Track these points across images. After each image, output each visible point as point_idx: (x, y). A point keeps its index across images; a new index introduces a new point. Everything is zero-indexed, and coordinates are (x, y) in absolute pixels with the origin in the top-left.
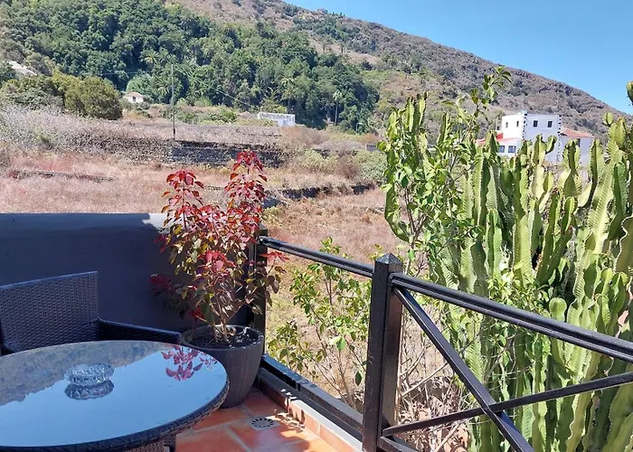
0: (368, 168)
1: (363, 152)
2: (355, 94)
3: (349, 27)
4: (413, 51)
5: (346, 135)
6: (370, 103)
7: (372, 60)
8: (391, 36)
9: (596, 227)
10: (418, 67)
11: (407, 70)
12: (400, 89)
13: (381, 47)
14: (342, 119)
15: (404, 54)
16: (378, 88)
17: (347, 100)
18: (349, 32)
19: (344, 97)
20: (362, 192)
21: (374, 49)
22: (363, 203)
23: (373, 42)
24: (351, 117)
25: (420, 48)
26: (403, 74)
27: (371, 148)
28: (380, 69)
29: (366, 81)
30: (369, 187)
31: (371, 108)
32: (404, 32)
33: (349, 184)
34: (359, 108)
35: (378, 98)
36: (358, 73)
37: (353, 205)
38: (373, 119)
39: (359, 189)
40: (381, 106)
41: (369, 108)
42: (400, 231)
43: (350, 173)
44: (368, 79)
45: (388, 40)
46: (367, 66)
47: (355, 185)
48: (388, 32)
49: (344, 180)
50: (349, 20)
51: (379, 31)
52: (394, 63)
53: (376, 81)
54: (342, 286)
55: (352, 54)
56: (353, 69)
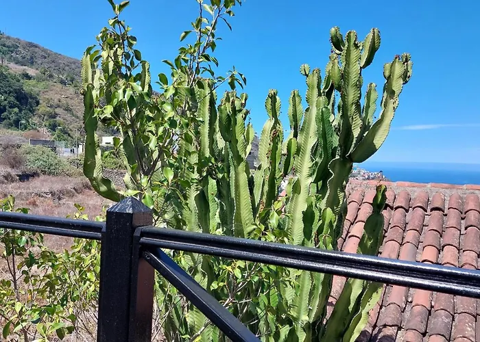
0: (32, 159)
1: (27, 145)
2: (17, 98)
3: (8, 43)
4: (67, 68)
5: (10, 131)
6: (32, 107)
7: (31, 72)
8: (47, 55)
9: (301, 172)
10: (72, 81)
11: (62, 82)
12: (58, 97)
13: (39, 62)
14: (4, 119)
15: (60, 70)
16: (38, 95)
17: (9, 103)
18: (8, 47)
19: (5, 100)
20: (28, 179)
21: (32, 63)
22: (28, 188)
23: (32, 58)
24: (13, 117)
25: (73, 66)
26: (60, 86)
27: (34, 142)
28: (39, 80)
29: (26, 89)
30: (34, 175)
31: (32, 111)
32: (59, 53)
33: (14, 172)
34: (20, 111)
35: (38, 103)
36: (19, 81)
37: (19, 191)
38: (35, 120)
39: (24, 177)
40: (41, 110)
41: (30, 111)
42: (103, 188)
43: (15, 163)
44: (28, 87)
45: (45, 58)
46: (28, 77)
47: (21, 173)
48: (44, 50)
49: (9, 170)
50: (8, 38)
51: (37, 50)
52: (51, 76)
53: (36, 89)
54: (31, 261)
55: (12, 65)
56: (14, 77)
